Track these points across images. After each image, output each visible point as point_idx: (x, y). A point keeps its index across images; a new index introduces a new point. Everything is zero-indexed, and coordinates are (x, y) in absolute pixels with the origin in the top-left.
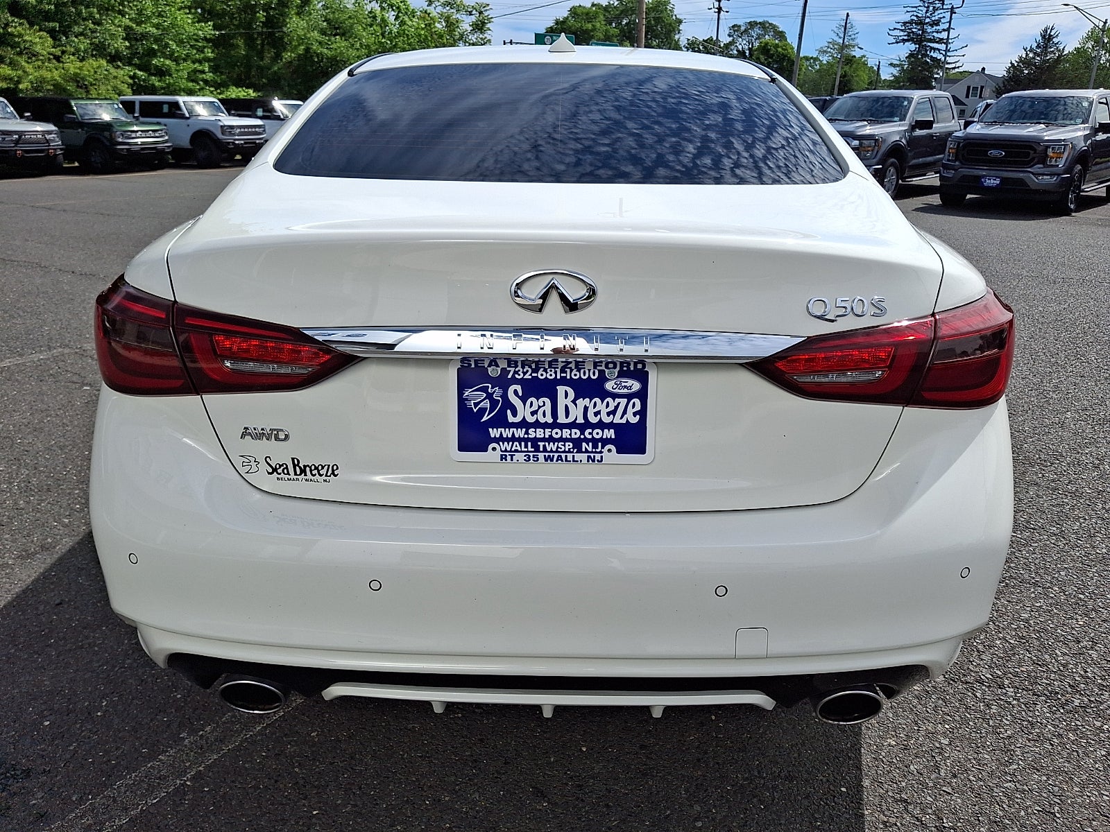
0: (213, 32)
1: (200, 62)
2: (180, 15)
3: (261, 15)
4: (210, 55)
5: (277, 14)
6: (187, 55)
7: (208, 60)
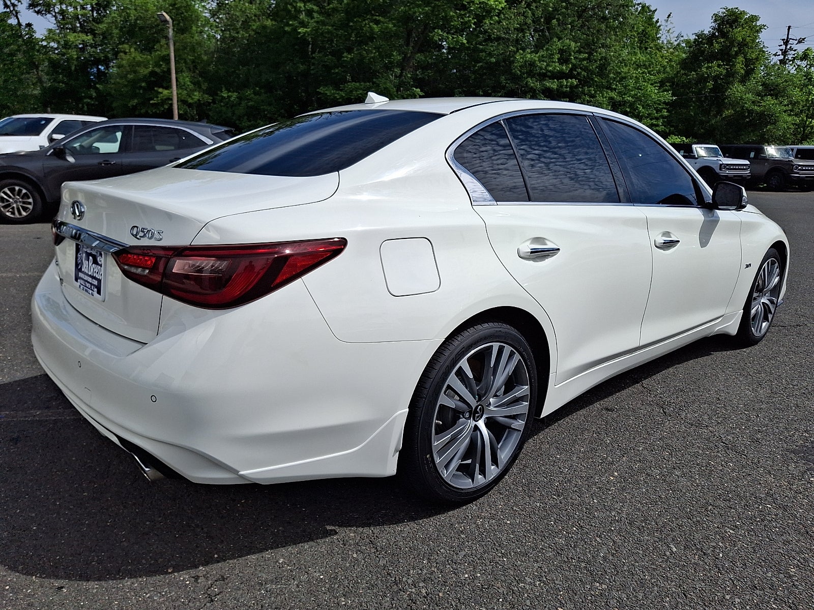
0: (671, 98)
1: (657, 119)
2: (650, 88)
3: (710, 84)
4: (665, 114)
5: (723, 82)
6: (649, 114)
7: (663, 117)
